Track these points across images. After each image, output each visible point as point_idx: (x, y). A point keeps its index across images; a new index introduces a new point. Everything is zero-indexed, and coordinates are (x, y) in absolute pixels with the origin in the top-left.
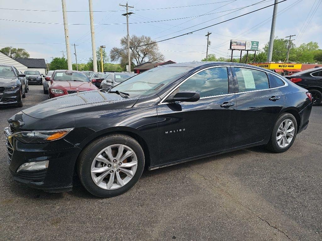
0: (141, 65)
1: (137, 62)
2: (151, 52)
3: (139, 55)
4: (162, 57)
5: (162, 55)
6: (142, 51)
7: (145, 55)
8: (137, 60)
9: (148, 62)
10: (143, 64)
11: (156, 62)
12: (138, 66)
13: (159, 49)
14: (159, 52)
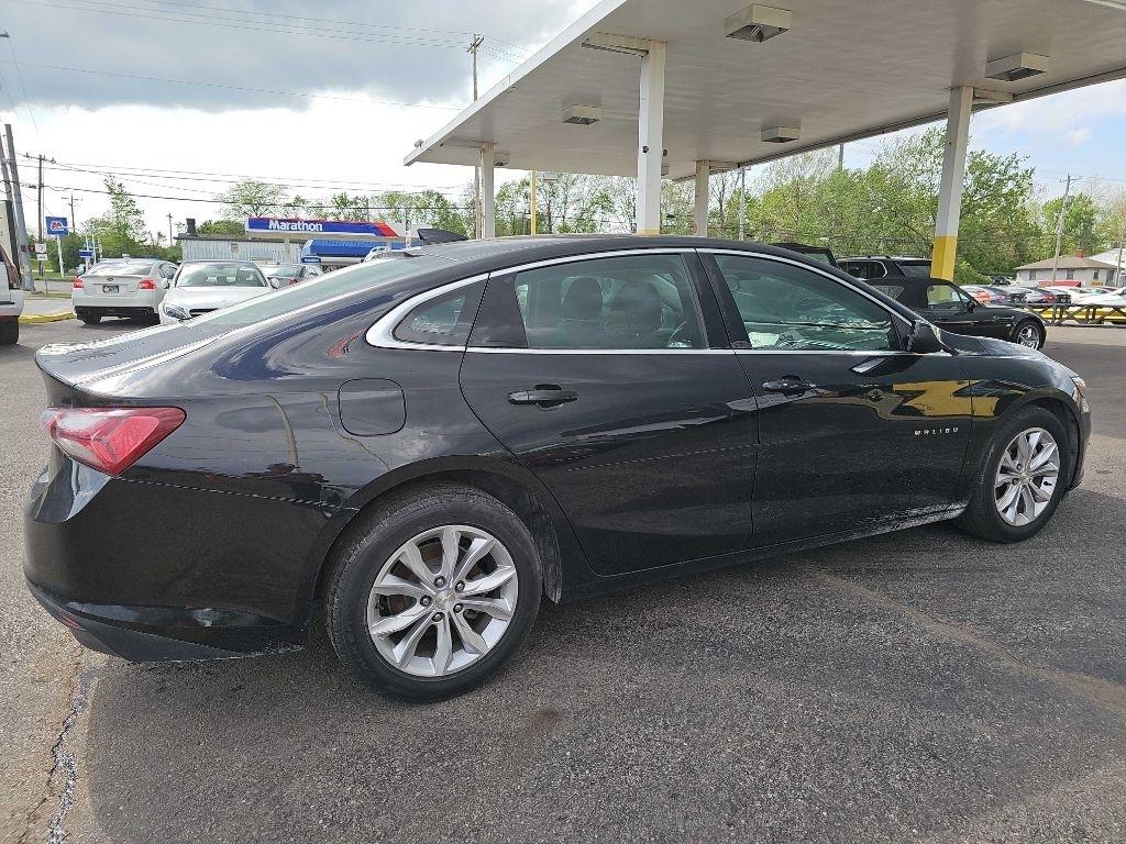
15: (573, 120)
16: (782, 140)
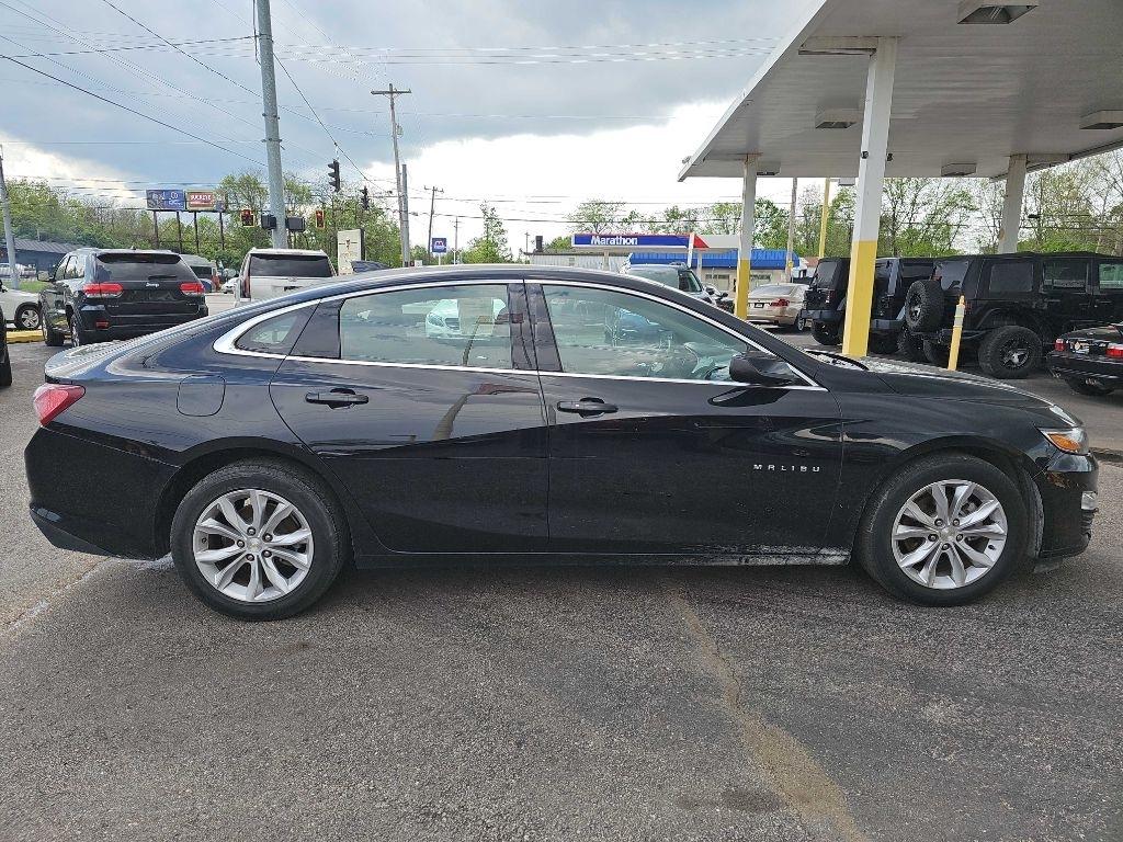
15: (826, 125)
16: (1111, 126)
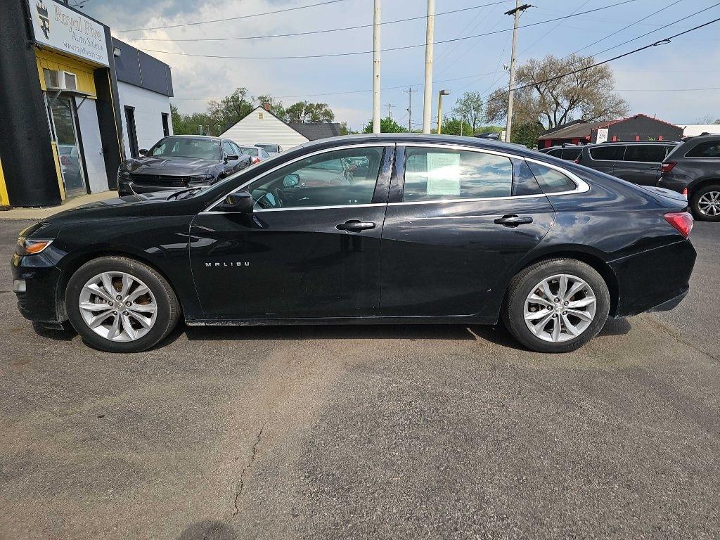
0: (559, 127)
1: (550, 122)
2: (592, 94)
3: (558, 104)
4: (622, 106)
5: (621, 102)
6: (566, 95)
7: (573, 104)
8: (549, 117)
9: (578, 121)
10: (565, 125)
11: (602, 118)
12: (551, 130)
13: (613, 85)
14: (612, 93)
